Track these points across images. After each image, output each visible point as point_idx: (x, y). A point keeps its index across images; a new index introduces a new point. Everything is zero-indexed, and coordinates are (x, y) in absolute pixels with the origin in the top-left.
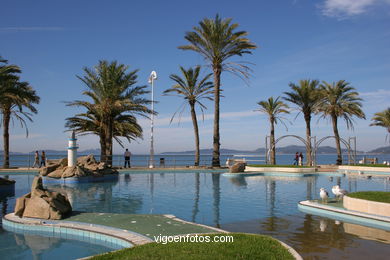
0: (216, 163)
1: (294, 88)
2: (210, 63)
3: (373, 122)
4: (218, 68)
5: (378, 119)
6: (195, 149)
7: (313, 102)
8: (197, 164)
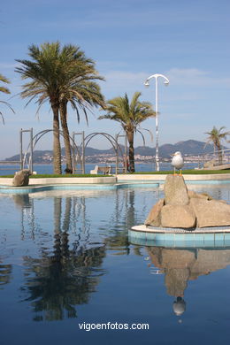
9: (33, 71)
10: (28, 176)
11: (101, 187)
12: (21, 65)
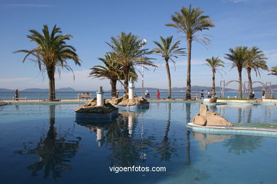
0: (188, 97)
1: (232, 51)
2: (185, 35)
3: (271, 72)
4: (190, 38)
5: (274, 71)
6: (168, 88)
7: (244, 60)
8: (169, 98)
9: (231, 58)
10: (217, 98)
11: (248, 104)
12: (226, 56)
